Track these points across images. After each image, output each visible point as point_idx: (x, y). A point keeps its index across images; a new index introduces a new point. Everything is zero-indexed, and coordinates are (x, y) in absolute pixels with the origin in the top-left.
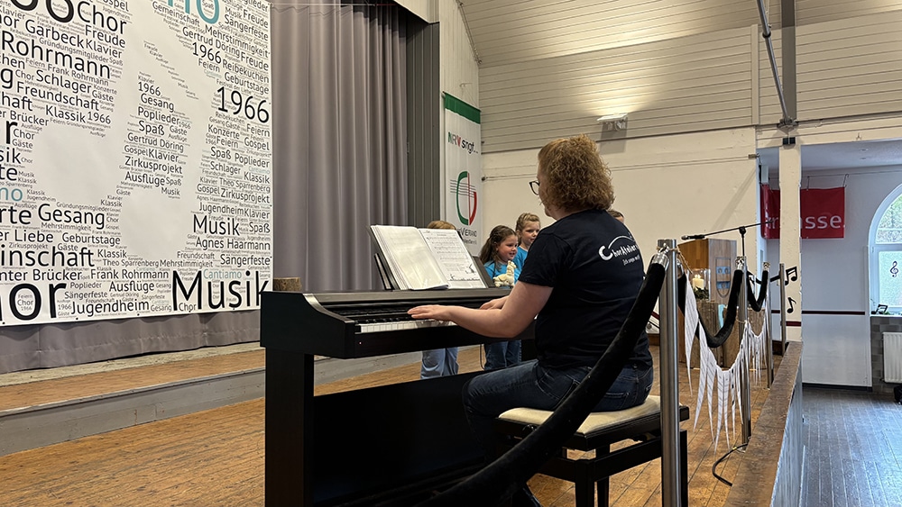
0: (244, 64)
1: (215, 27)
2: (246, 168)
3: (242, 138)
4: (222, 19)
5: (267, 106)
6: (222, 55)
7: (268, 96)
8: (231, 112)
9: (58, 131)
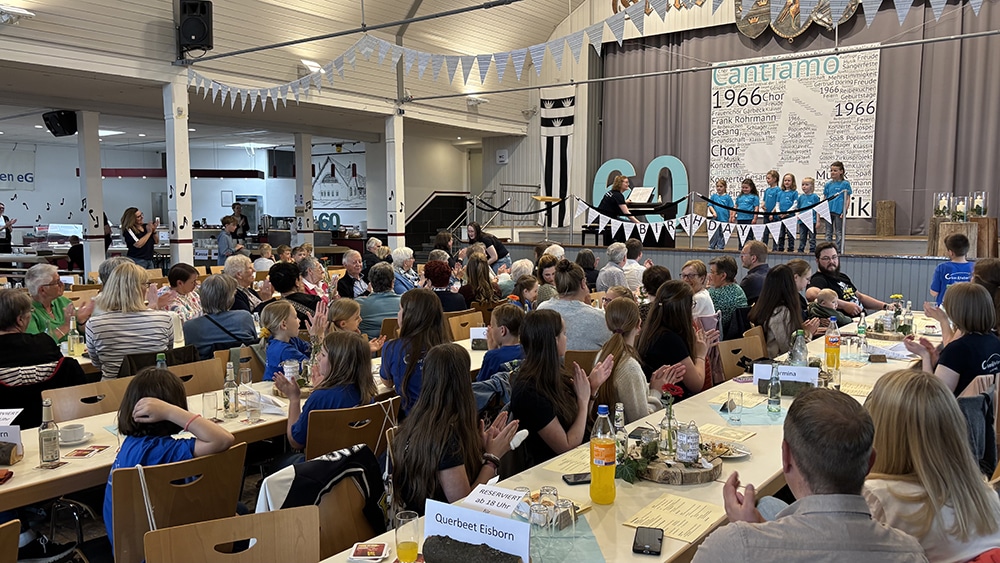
0: (857, 86)
1: (834, 75)
2: (855, 142)
3: (852, 127)
4: (841, 68)
5: (874, 104)
6: (840, 87)
7: (876, 97)
8: (845, 115)
9: (756, 147)
